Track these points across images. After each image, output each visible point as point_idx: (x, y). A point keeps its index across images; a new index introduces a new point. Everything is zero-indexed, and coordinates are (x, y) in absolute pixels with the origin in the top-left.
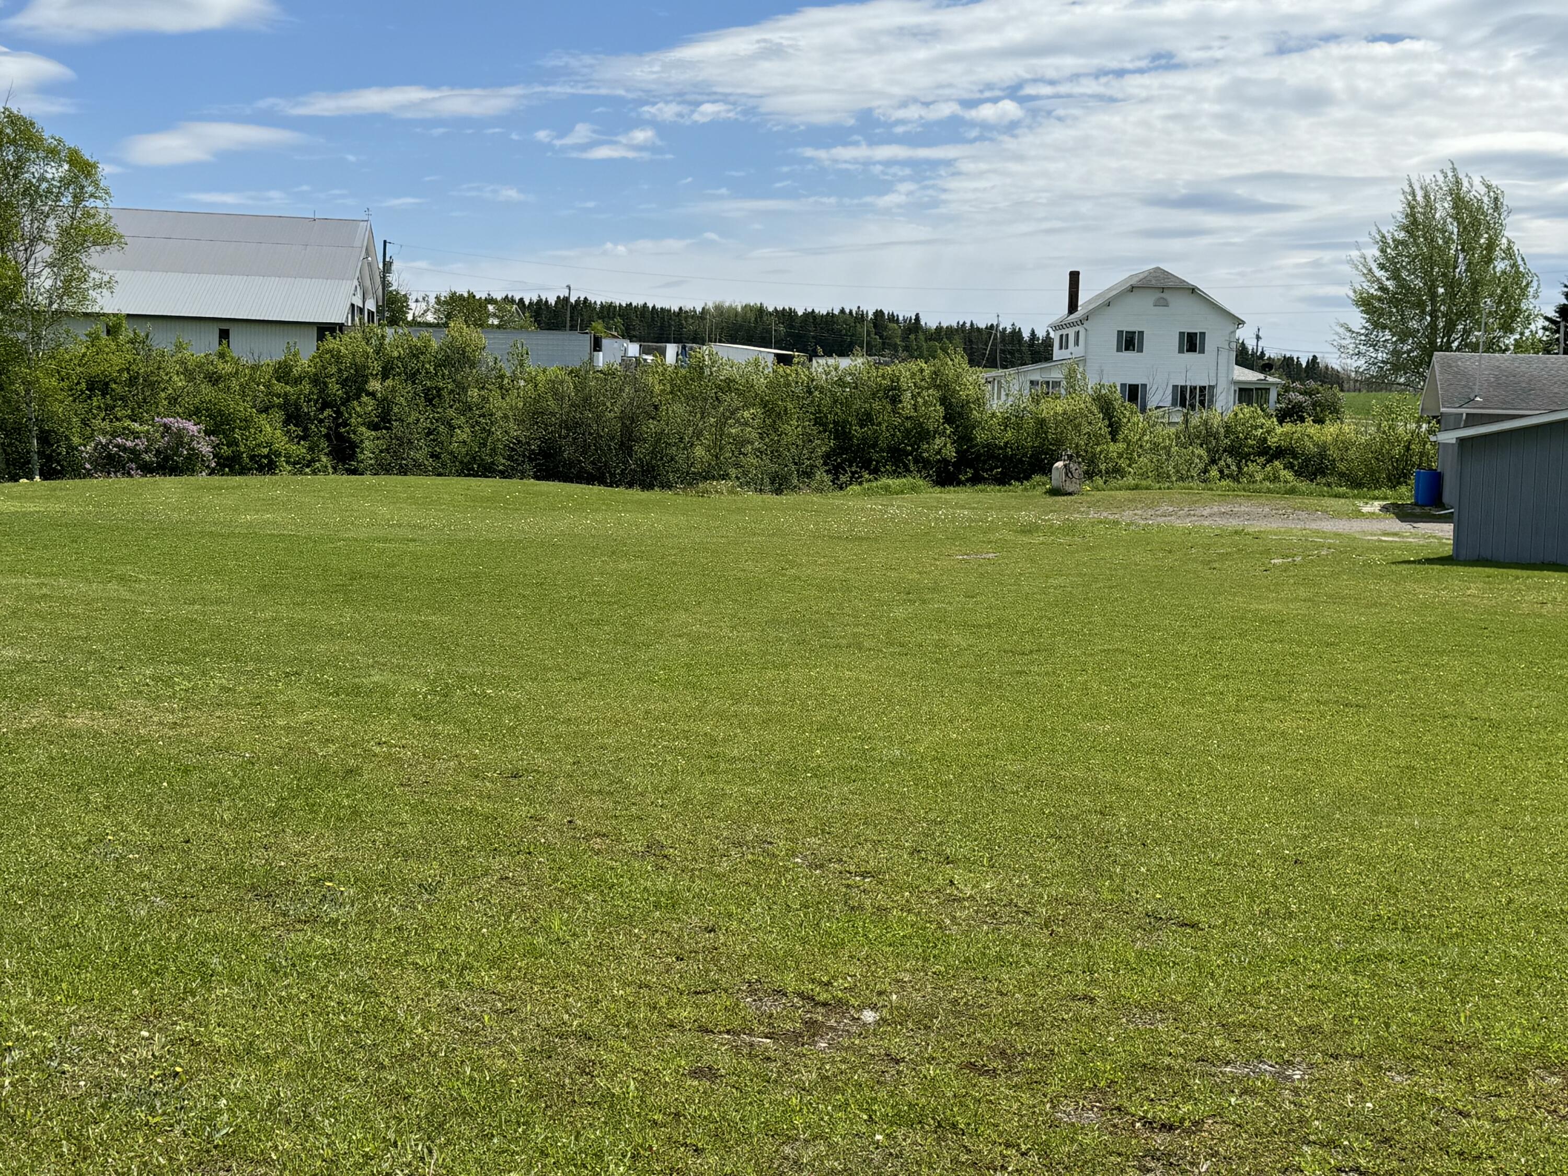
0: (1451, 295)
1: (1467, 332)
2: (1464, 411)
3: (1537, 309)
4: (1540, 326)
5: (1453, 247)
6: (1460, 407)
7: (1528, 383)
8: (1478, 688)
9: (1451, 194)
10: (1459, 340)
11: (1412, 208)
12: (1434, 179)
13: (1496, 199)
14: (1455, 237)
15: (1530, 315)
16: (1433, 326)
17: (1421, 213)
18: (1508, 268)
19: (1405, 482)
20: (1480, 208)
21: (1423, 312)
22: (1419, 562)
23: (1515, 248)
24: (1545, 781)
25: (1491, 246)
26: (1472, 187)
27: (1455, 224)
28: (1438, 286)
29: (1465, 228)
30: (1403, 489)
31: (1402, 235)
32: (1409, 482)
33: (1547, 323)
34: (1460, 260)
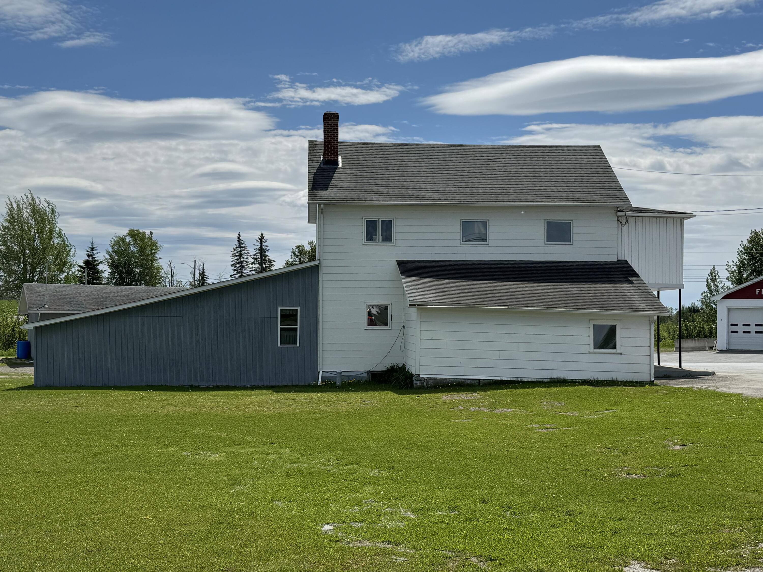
0: (33, 254)
1: (41, 272)
2: (40, 312)
3: (75, 261)
4: (76, 270)
5: (33, 231)
6: (37, 310)
7: (70, 299)
8: (41, 455)
9: (31, 206)
10: (38, 275)
11: (11, 211)
12: (21, 198)
13: (53, 209)
14: (34, 227)
15: (71, 264)
16: (25, 268)
17: (16, 214)
18: (60, 242)
19: (12, 347)
20: (45, 213)
21: (19, 262)
22: (17, 389)
23: (63, 233)
24: (69, 502)
25: (51, 231)
26: (40, 203)
27: (33, 220)
28: (26, 249)
29: (38, 223)
30: (11, 350)
31: (7, 224)
32: (14, 347)
33: (79, 268)
34: (36, 238)
